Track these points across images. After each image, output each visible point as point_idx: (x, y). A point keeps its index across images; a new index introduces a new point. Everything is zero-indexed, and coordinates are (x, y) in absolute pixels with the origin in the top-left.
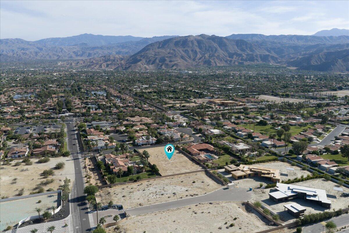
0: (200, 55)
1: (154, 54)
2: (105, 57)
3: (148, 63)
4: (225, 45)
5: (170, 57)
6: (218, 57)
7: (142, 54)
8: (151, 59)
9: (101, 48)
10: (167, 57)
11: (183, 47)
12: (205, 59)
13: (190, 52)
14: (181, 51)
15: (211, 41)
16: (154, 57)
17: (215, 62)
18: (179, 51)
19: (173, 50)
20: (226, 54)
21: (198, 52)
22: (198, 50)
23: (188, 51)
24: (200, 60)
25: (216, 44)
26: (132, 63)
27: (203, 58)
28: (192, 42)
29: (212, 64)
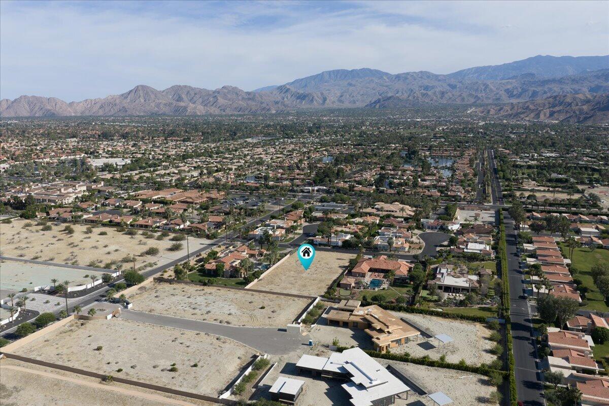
2: (555, 97)
9: (560, 81)
26: (604, 109)
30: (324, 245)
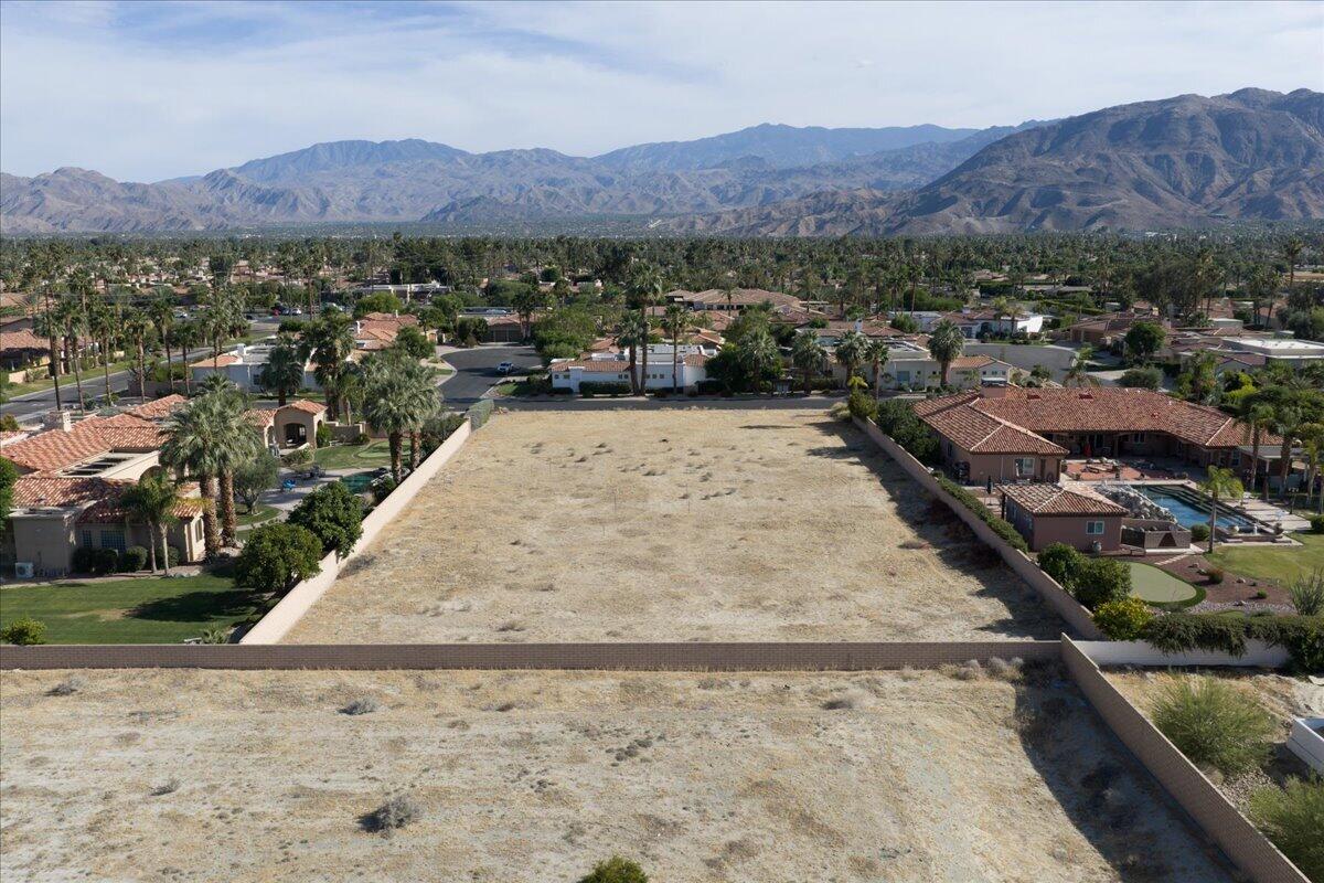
0: (1226, 174)
1: (1015, 177)
2: (817, 196)
3: (983, 211)
5: (1083, 184)
6: (1319, 184)
7: (963, 178)
8: (996, 195)
9: (814, 172)
10: (1069, 186)
11: (1146, 145)
12: (1249, 191)
13: (1181, 165)
14: (1139, 163)
15: (1288, 114)
16: (1012, 188)
17: (1302, 206)
18: (1127, 160)
19: (1099, 156)
21: (1217, 163)
22: (1218, 155)
23: (1171, 163)
24: (1227, 200)
25: (1313, 130)
26: (919, 212)
27: (1243, 188)
28: (1193, 123)
29: (1284, 211)
30: (614, 390)
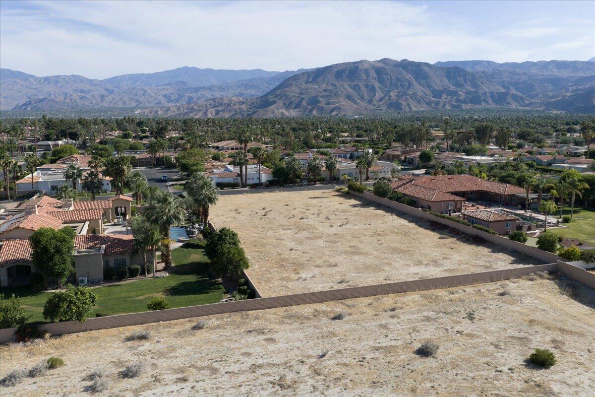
0: (380, 92)
1: (299, 92)
2: (214, 99)
3: (288, 107)
4: (426, 77)
5: (327, 96)
6: (414, 97)
7: (278, 92)
8: (292, 100)
9: (211, 88)
10: (321, 96)
11: (350, 80)
12: (389, 99)
13: (363, 89)
14: (347, 87)
15: (401, 69)
16: (299, 97)
17: (409, 105)
18: (343, 86)
19: (332, 84)
20: (428, 92)
21: (377, 88)
22: (377, 85)
23: (359, 88)
24: (381, 103)
25: (410, 75)
26: (260, 107)
27: (387, 98)
28: (366, 71)
29: (403, 108)
30: (233, 185)
